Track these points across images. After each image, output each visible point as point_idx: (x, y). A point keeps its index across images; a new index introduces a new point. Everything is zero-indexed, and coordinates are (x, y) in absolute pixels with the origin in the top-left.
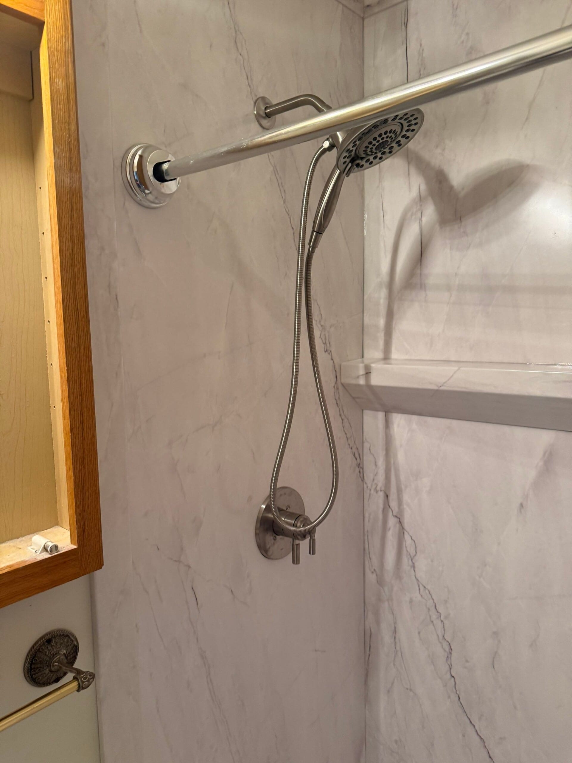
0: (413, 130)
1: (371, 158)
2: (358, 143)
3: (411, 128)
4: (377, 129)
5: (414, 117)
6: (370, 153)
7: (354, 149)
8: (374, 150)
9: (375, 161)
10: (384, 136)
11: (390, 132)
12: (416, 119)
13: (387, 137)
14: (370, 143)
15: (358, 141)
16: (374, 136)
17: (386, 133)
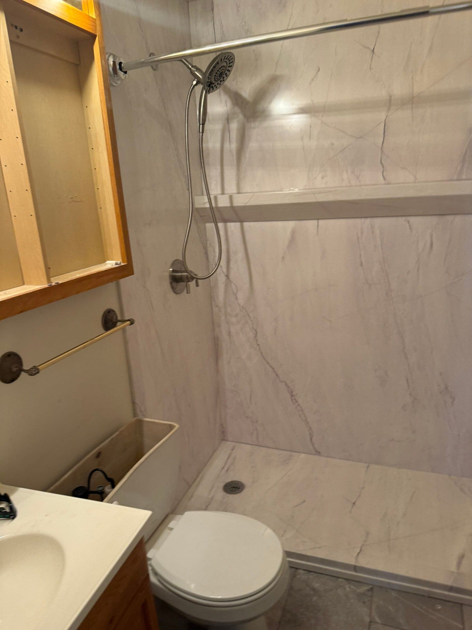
0: (232, 62)
1: (219, 82)
2: (210, 77)
3: (231, 61)
4: (216, 68)
5: (229, 56)
6: (218, 80)
7: (210, 80)
8: (219, 78)
9: (222, 83)
10: (220, 70)
11: (222, 67)
12: (231, 57)
13: (221, 70)
14: (215, 76)
15: (210, 76)
16: (216, 72)
17: (220, 68)
